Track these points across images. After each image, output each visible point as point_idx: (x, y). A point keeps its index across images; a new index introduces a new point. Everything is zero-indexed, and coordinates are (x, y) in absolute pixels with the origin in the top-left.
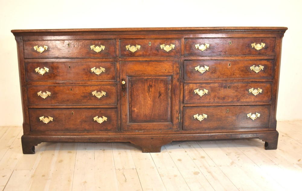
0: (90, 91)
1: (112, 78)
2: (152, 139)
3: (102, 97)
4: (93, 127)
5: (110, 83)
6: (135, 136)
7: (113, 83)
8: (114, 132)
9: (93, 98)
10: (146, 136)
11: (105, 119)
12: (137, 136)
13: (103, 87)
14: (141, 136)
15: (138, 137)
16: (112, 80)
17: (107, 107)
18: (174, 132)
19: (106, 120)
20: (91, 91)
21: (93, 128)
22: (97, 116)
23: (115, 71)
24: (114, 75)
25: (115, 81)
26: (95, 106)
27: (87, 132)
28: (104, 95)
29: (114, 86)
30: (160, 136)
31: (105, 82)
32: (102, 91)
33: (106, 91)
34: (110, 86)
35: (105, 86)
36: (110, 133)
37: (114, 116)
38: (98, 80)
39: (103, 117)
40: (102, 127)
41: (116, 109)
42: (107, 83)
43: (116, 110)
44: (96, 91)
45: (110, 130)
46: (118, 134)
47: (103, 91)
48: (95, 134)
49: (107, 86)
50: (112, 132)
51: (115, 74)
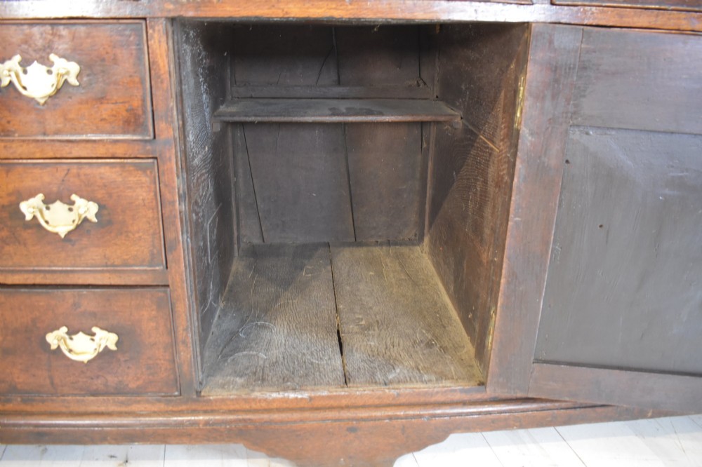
0: (10, 195)
1: (127, 122)
2: (352, 430)
3: (78, 226)
4: (51, 378)
5: (119, 151)
6: (265, 416)
7: (136, 150)
8: (159, 401)
9: (26, 234)
10: (323, 420)
11: (107, 339)
12: (276, 416)
13: (78, 175)
14: (296, 416)
15: (282, 422)
16: (124, 133)
17: (113, 282)
18: (457, 397)
19: (113, 347)
20: (13, 198)
21: (52, 384)
22: (64, 329)
23: (142, 82)
24: (136, 103)
25: (146, 141)
26: (48, 276)
27: (24, 401)
28: (86, 220)
29: (143, 169)
30: (390, 418)
31: (89, 145)
32: (74, 197)
33: (100, 194)
34: (118, 169)
35: (87, 170)
36: (139, 402)
37: (153, 324)
38: (45, 134)
39: (95, 329)
40: (98, 377)
41: (159, 293)
42: (101, 151)
43: (161, 294)
44: (40, 197)
45: (138, 392)
46: (184, 407)
47: (81, 197)
48: (64, 410)
49: (102, 170)
50: (148, 402)
51: (144, 100)
